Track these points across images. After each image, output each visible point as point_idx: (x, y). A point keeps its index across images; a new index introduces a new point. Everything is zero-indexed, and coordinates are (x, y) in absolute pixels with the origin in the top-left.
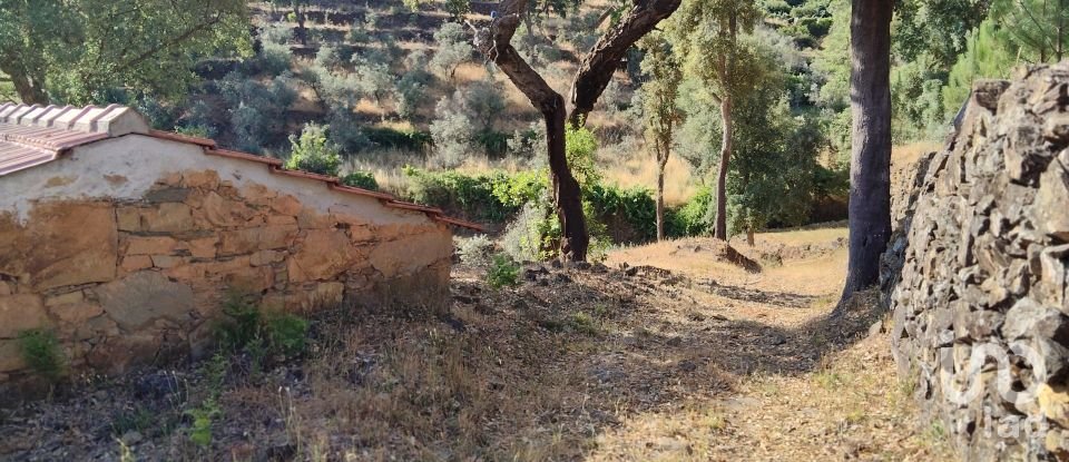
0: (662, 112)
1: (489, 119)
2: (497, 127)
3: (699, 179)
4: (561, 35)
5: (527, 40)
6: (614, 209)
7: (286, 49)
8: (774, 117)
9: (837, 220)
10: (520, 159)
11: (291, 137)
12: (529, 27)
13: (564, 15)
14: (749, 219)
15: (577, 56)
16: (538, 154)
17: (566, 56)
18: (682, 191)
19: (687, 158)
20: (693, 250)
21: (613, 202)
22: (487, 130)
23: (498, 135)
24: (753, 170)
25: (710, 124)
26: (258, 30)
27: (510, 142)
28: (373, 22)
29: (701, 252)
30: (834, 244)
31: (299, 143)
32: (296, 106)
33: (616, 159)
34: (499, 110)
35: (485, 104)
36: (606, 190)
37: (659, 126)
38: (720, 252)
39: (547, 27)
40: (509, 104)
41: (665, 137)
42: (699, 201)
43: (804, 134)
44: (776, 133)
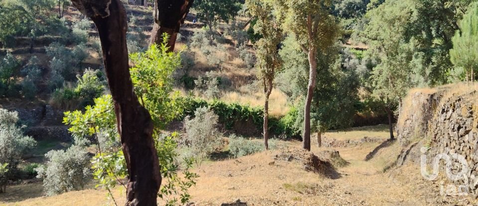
0: (268, 60)
1: (187, 70)
2: (191, 74)
3: (291, 103)
4: (226, 32)
5: (209, 33)
6: (247, 117)
7: (85, 32)
8: (333, 71)
9: (361, 126)
10: (201, 90)
11: (77, 76)
12: (210, 27)
13: (227, 22)
14: (319, 126)
15: (233, 41)
16: (209, 88)
17: (228, 42)
18: (282, 109)
19: (285, 92)
20: (287, 159)
21: (247, 114)
22: (186, 75)
23: (191, 78)
24: (321, 100)
25: (297, 73)
26: (73, 23)
27: (196, 82)
28: (133, 22)
29: (294, 161)
30: (362, 140)
31: (81, 79)
32: (87, 61)
33: (250, 92)
34: (192, 66)
35: (185, 62)
36: (243, 108)
37: (266, 68)
38: (307, 162)
39: (220, 28)
40: (198, 63)
41: (270, 76)
42: (291, 115)
43: (350, 80)
44: (334, 79)
